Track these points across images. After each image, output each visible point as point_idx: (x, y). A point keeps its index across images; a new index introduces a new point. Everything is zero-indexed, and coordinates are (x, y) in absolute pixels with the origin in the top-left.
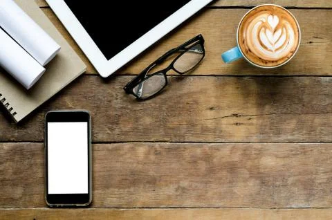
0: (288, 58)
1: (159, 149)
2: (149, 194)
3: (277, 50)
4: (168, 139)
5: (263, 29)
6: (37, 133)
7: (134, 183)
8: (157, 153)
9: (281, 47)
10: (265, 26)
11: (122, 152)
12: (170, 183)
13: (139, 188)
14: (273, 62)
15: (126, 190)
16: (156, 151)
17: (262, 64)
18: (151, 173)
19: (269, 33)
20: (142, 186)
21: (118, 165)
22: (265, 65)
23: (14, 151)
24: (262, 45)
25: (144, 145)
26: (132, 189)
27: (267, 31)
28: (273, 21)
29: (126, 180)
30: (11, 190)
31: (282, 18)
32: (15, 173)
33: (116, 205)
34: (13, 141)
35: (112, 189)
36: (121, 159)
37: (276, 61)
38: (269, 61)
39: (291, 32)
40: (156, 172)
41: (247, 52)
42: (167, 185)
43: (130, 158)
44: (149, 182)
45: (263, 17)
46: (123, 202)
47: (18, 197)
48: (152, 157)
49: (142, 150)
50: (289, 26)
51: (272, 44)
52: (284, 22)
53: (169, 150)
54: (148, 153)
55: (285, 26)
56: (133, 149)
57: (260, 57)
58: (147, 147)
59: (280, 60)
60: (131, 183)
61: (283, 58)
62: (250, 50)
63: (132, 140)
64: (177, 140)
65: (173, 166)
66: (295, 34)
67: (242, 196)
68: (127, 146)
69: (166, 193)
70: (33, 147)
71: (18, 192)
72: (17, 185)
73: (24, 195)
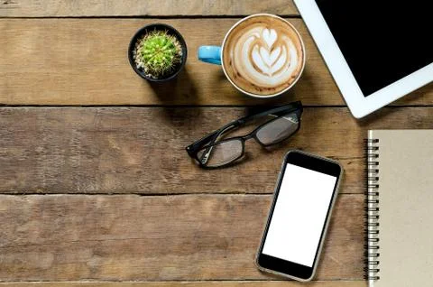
0: (289, 84)
1: (231, 204)
2: (219, 262)
3: (274, 74)
4: (243, 190)
5: (257, 46)
6: (72, 182)
7: (200, 247)
8: (228, 208)
9: (279, 71)
10: (259, 43)
11: (183, 207)
12: (247, 247)
13: (206, 254)
14: (269, 89)
15: (189, 256)
16: (228, 206)
17: (255, 91)
18: (221, 235)
19: (264, 52)
20: (209, 251)
21: (178, 224)
22: (259, 92)
23: (41, 207)
24: (255, 66)
25: (212, 198)
26: (196, 256)
27: (262, 48)
28: (270, 36)
29: (188, 243)
30: (37, 258)
31: (281, 32)
32: (43, 236)
33: (175, 276)
34: (41, 194)
35: (170, 256)
36: (182, 216)
37: (274, 89)
38: (265, 89)
39: (293, 51)
40: (228, 234)
41: (235, 77)
42: (242, 250)
43: (193, 215)
44: (218, 247)
45: (257, 32)
46: (185, 273)
47: (47, 266)
48: (223, 214)
49: (209, 204)
50: (290, 43)
51: (268, 66)
52: (284, 38)
53: (245, 204)
54: (217, 208)
55: (284, 43)
56: (197, 203)
57: (253, 82)
58: (215, 200)
59: (279, 86)
60: (195, 248)
61: (282, 85)
62: (239, 74)
63: (195, 191)
64: (255, 191)
65: (250, 224)
66: (298, 53)
67: (341, 264)
68: (189, 199)
69: (241, 261)
70: (66, 201)
71: (47, 260)
72: (45, 251)
73: (55, 263)
